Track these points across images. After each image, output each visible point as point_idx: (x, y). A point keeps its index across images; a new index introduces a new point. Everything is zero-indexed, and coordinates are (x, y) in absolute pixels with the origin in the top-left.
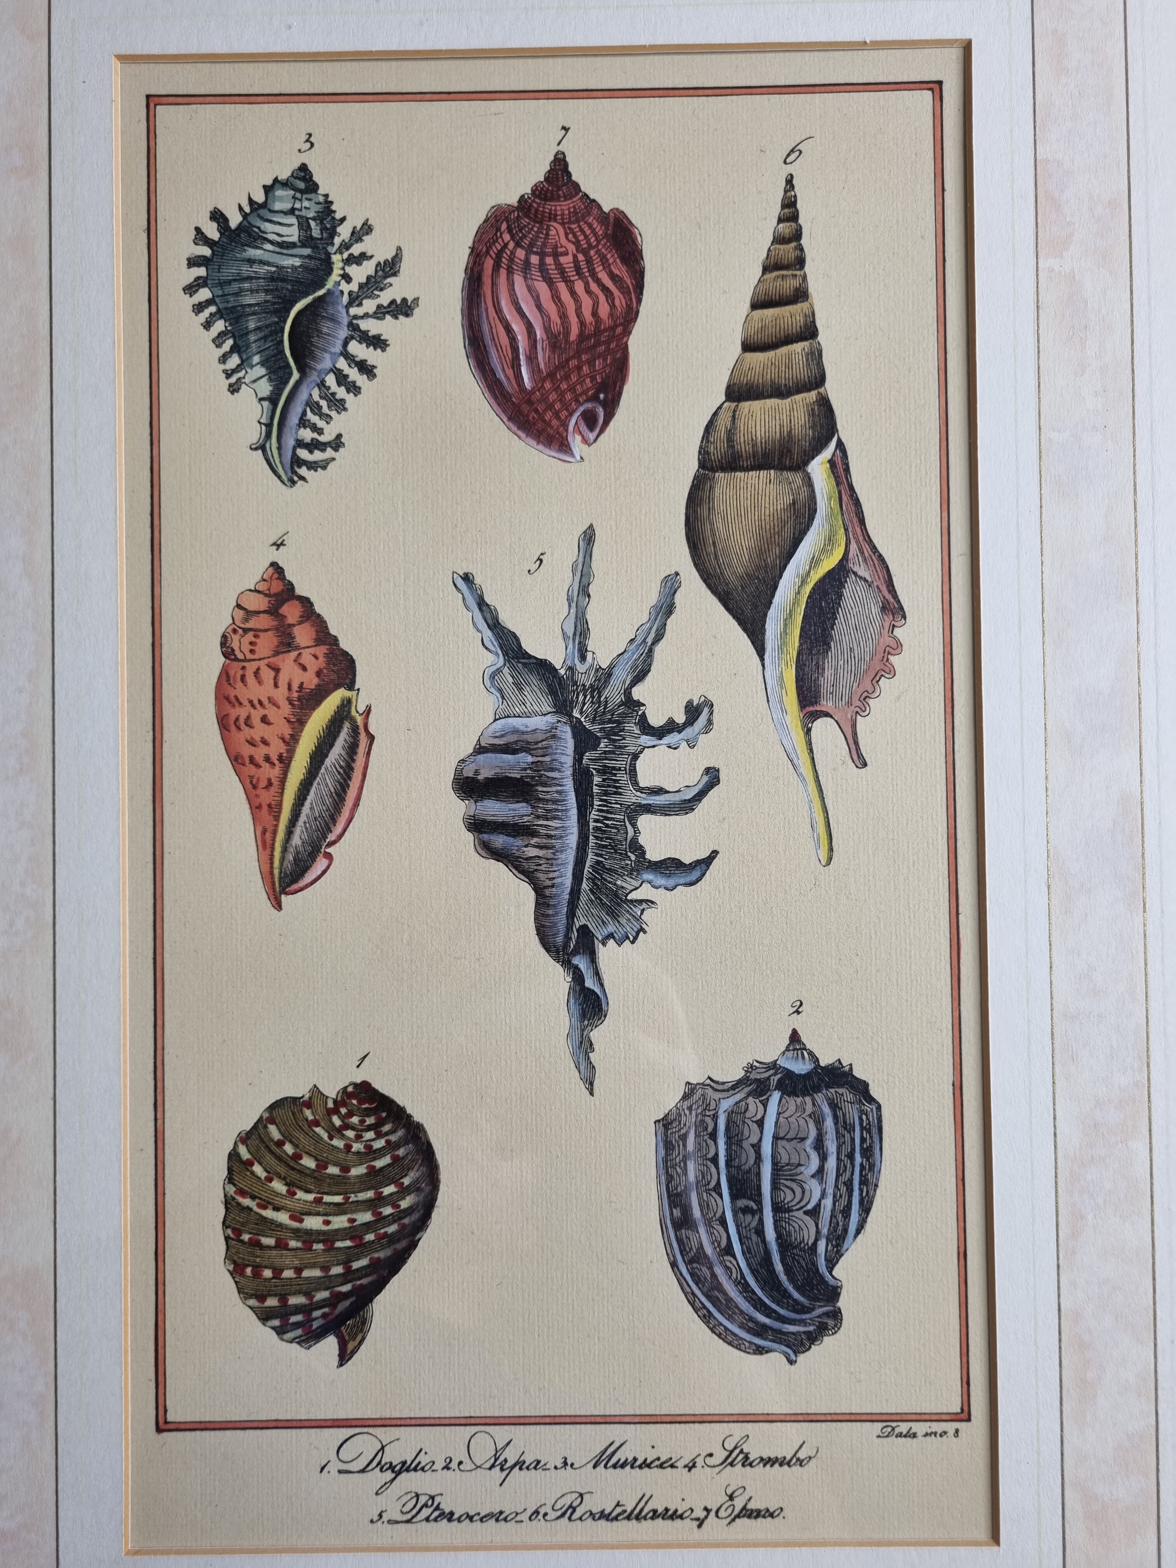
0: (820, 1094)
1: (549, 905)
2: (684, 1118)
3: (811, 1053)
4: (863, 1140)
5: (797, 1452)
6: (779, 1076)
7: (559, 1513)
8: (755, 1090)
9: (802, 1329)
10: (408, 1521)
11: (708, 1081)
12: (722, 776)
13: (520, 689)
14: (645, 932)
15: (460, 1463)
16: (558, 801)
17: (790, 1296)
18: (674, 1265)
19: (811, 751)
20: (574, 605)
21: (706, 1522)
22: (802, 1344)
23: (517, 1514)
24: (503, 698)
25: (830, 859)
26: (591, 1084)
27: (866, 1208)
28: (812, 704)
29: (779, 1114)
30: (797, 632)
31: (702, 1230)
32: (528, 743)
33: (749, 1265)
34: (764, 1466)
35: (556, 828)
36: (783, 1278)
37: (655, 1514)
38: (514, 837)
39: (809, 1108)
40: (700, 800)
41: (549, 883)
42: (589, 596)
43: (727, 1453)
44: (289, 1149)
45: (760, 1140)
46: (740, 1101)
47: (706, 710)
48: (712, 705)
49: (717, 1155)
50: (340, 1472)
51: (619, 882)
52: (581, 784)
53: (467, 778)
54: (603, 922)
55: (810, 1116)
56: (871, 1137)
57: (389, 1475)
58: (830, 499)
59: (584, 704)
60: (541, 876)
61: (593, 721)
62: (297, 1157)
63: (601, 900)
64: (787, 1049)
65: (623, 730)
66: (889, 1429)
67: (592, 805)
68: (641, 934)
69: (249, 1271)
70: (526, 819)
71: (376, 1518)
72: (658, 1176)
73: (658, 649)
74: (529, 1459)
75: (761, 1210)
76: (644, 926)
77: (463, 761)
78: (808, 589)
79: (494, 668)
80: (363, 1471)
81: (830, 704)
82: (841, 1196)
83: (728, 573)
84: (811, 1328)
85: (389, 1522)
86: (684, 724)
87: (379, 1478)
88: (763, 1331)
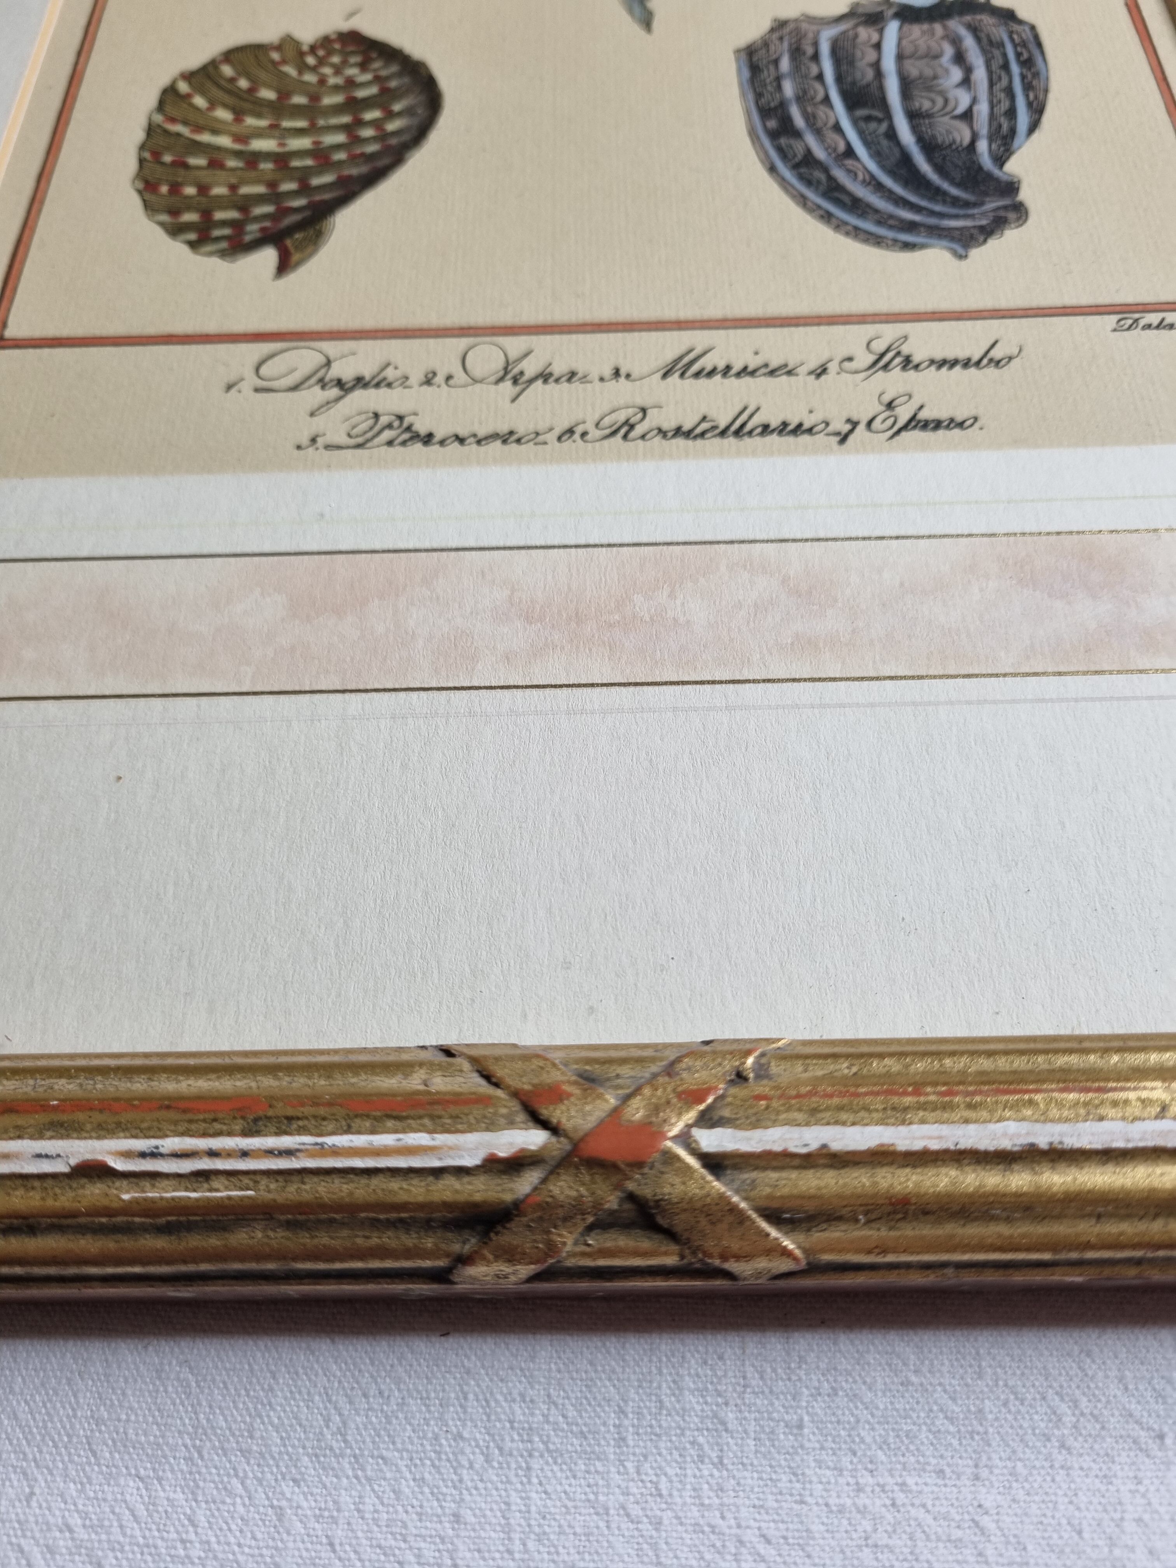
0: (952, 21)
2: (772, 47)
4: (1018, 54)
5: (987, 352)
6: (895, 10)
7: (608, 431)
8: (866, 20)
9: (968, 223)
10: (359, 446)
11: (803, 16)
15: (449, 378)
17: (947, 193)
18: (772, 169)
21: (851, 438)
22: (972, 238)
23: (537, 434)
26: (648, 25)
27: (1037, 110)
29: (900, 38)
31: (809, 138)
33: (881, 167)
34: (938, 369)
36: (933, 176)
37: (766, 429)
39: (941, 33)
43: (874, 358)
44: (243, 83)
45: (879, 59)
46: (847, 30)
49: (821, 74)
50: (257, 390)
55: (943, 38)
56: (1028, 52)
57: (335, 392)
62: (252, 90)
66: (1130, 321)
69: (164, 189)
71: (305, 441)
72: (743, 95)
74: (558, 368)
75: (890, 119)
80: (295, 388)
82: (999, 103)
84: (984, 222)
85: (328, 447)
87: (315, 395)
88: (911, 227)
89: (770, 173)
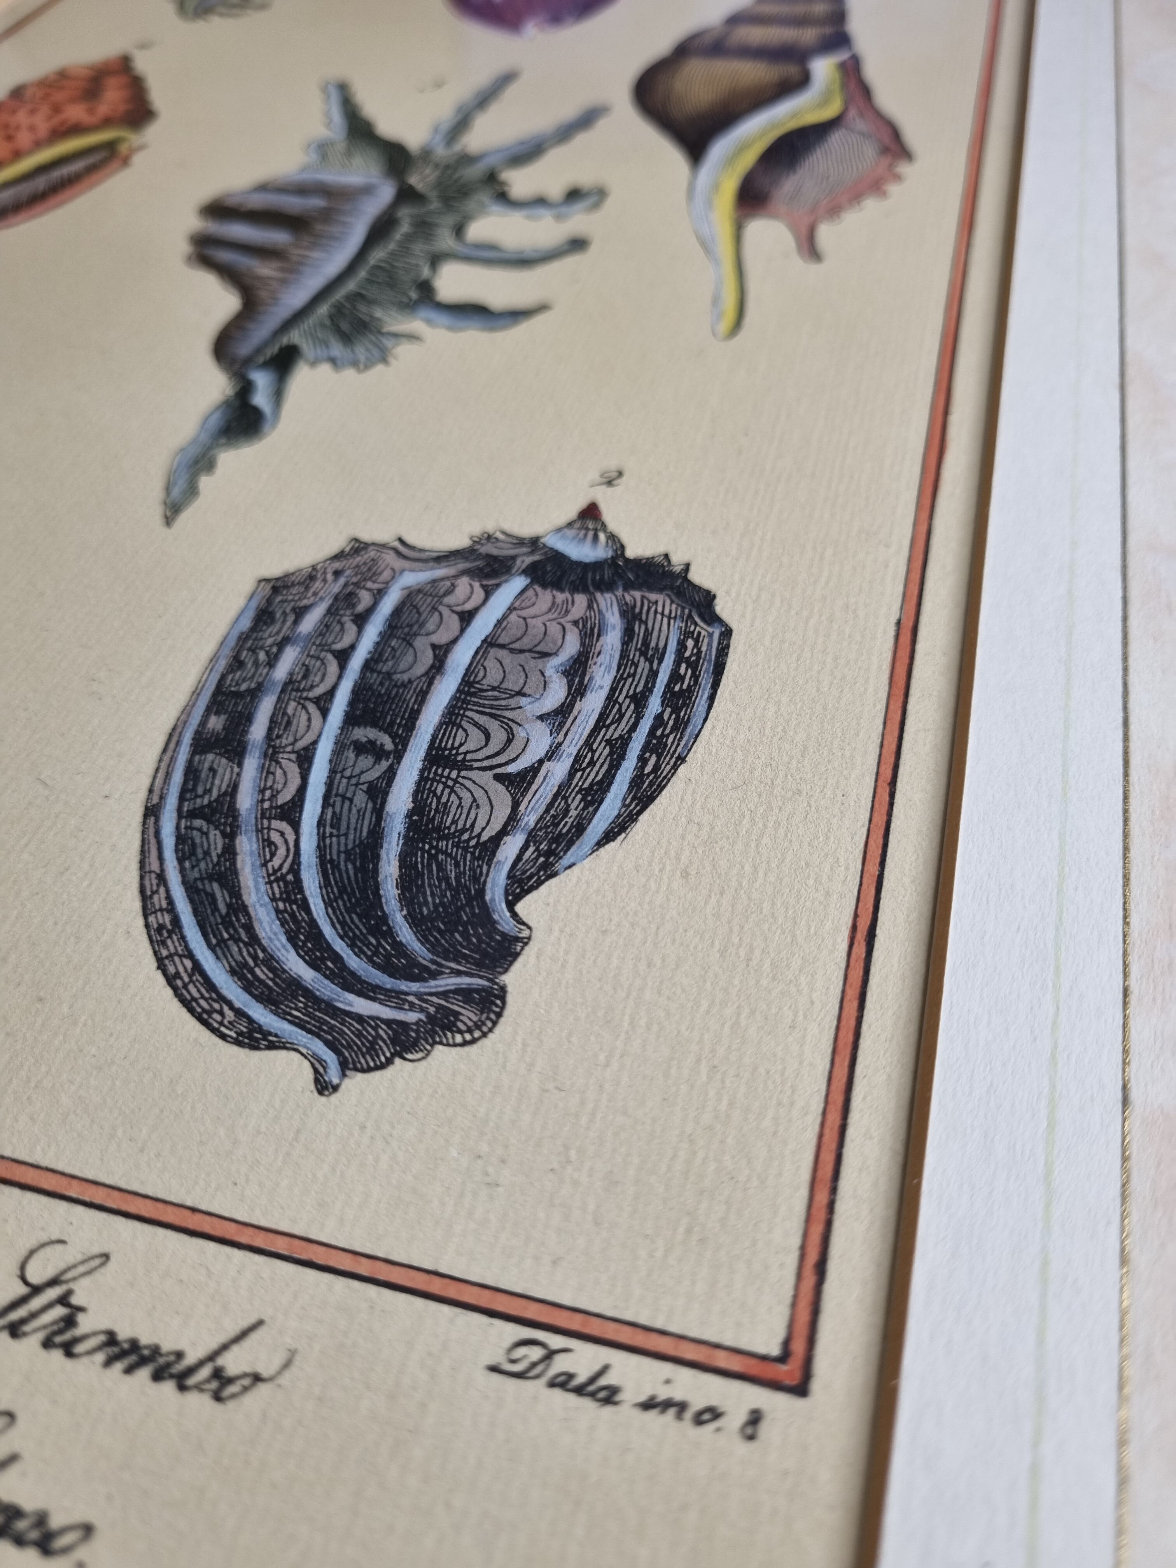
0: (608, 596)
1: (252, 318)
3: (613, 537)
4: (675, 677)
5: (224, 1347)
6: (536, 558)
8: (478, 570)
9: (387, 1013)
11: (394, 542)
13: (350, 158)
16: (336, 238)
17: (390, 933)
18: (152, 812)
22: (372, 1049)
24: (322, 159)
25: (732, 334)
26: (177, 511)
27: (643, 796)
28: (755, 206)
29: (511, 609)
30: (753, 158)
31: (251, 765)
32: (330, 193)
33: (321, 849)
34: (108, 1363)
35: (316, 258)
36: (390, 891)
38: (249, 256)
39: (578, 612)
40: (549, 262)
41: (271, 301)
42: (485, 109)
43: (23, 1290)
45: (455, 641)
46: (442, 579)
47: (595, 196)
49: (353, 647)
51: (377, 314)
52: (379, 231)
53: (226, 205)
54: (325, 344)
55: (575, 623)
56: (695, 677)
59: (428, 174)
60: (265, 294)
61: (431, 188)
63: (338, 325)
64: (570, 525)
65: (468, 198)
66: (536, 1353)
67: (382, 248)
68: (381, 365)
70: (280, 246)
72: (214, 659)
75: (399, 755)
78: (780, 131)
79: (328, 139)
82: (592, 763)
83: (675, 114)
84: (412, 1017)
86: (559, 204)
88: (284, 992)
89: (146, 816)
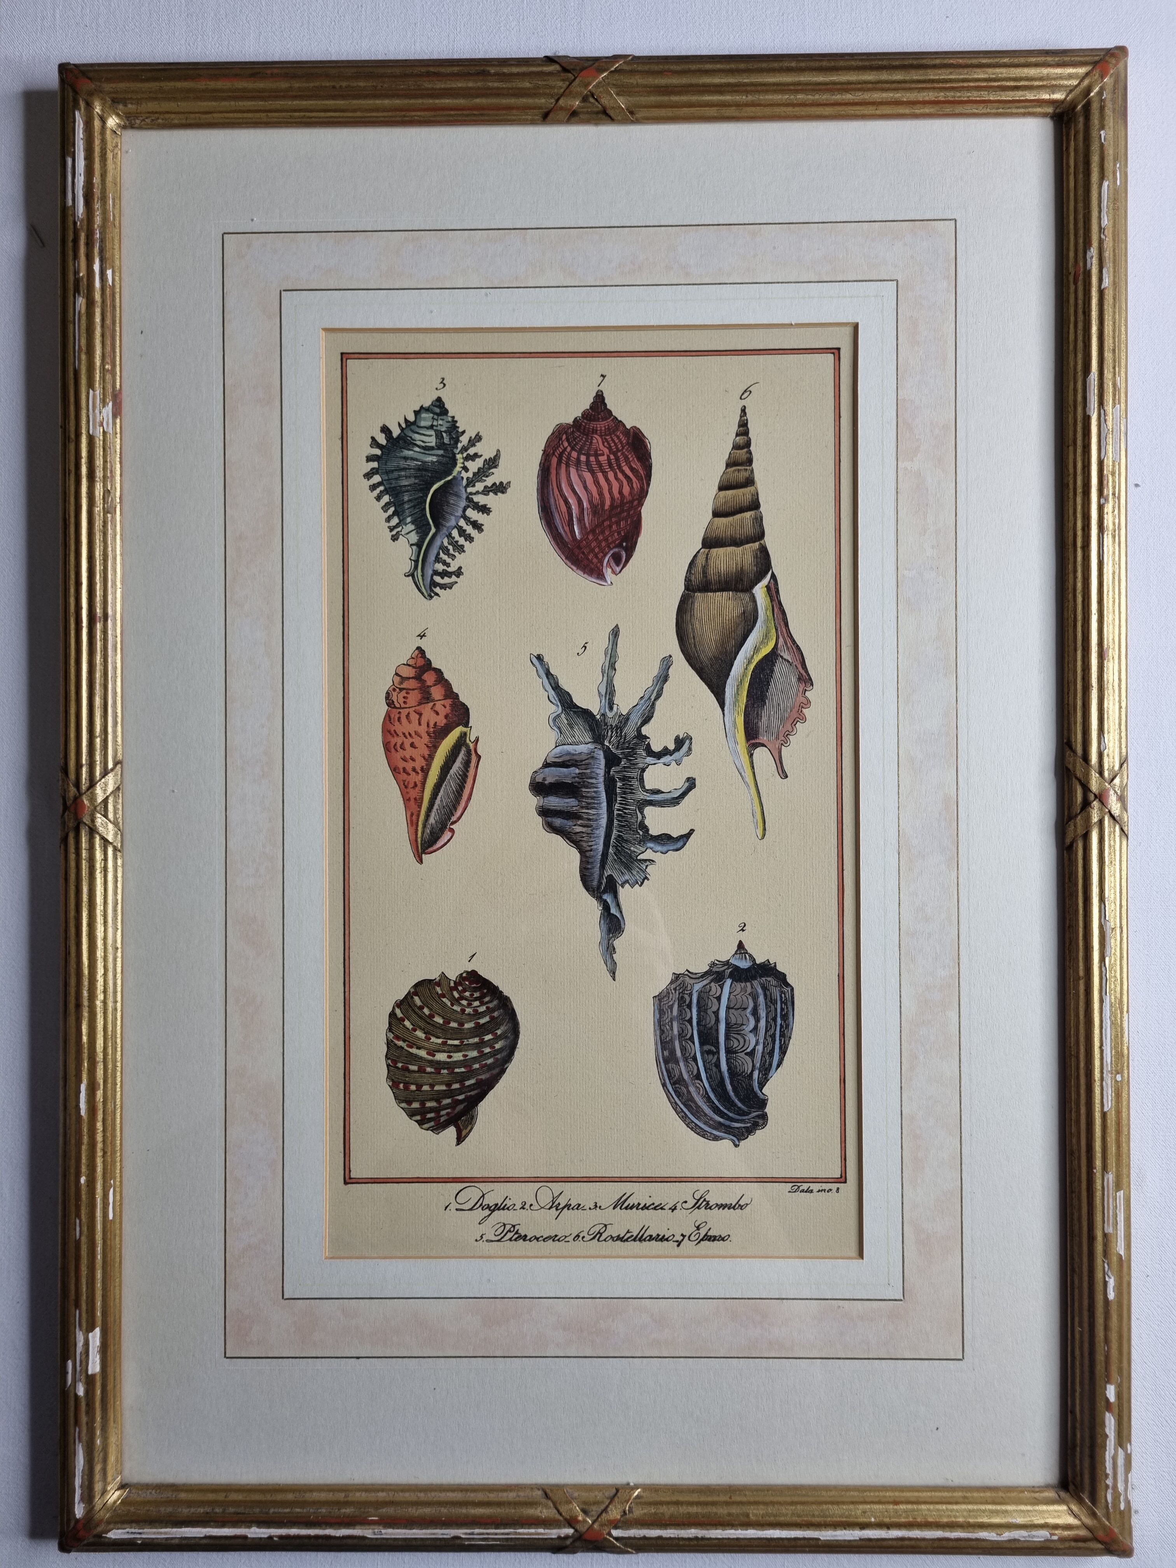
0: (756, 981)
1: (588, 862)
2: (671, 995)
3: (750, 956)
4: (782, 1009)
5: (739, 1201)
6: (730, 970)
7: (592, 1236)
8: (716, 978)
9: (743, 1125)
10: (499, 1241)
11: (687, 973)
12: (697, 783)
13: (572, 728)
14: (648, 880)
15: (531, 1205)
16: (595, 797)
17: (736, 1105)
18: (664, 1085)
19: (753, 767)
20: (605, 675)
21: (682, 1243)
22: (743, 1135)
23: (566, 1237)
24: (561, 733)
25: (764, 835)
26: (614, 973)
27: (783, 1051)
28: (754, 738)
29: (730, 993)
30: (745, 693)
31: (682, 1064)
32: (576, 761)
33: (710, 1086)
34: (719, 1209)
35: (594, 814)
36: (732, 1094)
37: (651, 1238)
38: (567, 819)
39: (749, 990)
40: (683, 798)
41: (589, 848)
42: (615, 670)
43: (696, 1201)
44: (426, 1011)
45: (718, 1009)
46: (706, 985)
47: (688, 742)
48: (691, 739)
49: (691, 1018)
50: (457, 1210)
51: (632, 848)
52: (609, 787)
53: (538, 782)
54: (622, 873)
55: (749, 994)
56: (787, 1008)
57: (487, 1212)
58: (766, 610)
59: (612, 737)
60: (584, 844)
61: (617, 748)
62: (431, 1016)
63: (621, 859)
64: (736, 953)
65: (635, 754)
66: (796, 1187)
67: (616, 800)
68: (646, 880)
69: (401, 1086)
70: (574, 808)
71: (479, 1238)
72: (655, 1031)
73: (658, 703)
74: (573, 1203)
75: (718, 1052)
76: (648, 876)
77: (536, 772)
78: (752, 667)
79: (556, 714)
80: (471, 1209)
81: (765, 738)
82: (768, 1044)
83: (702, 656)
84: (749, 1125)
85: (487, 1241)
86: (674, 750)
87: (481, 1213)
88: (719, 1126)
89: (663, 1087)
